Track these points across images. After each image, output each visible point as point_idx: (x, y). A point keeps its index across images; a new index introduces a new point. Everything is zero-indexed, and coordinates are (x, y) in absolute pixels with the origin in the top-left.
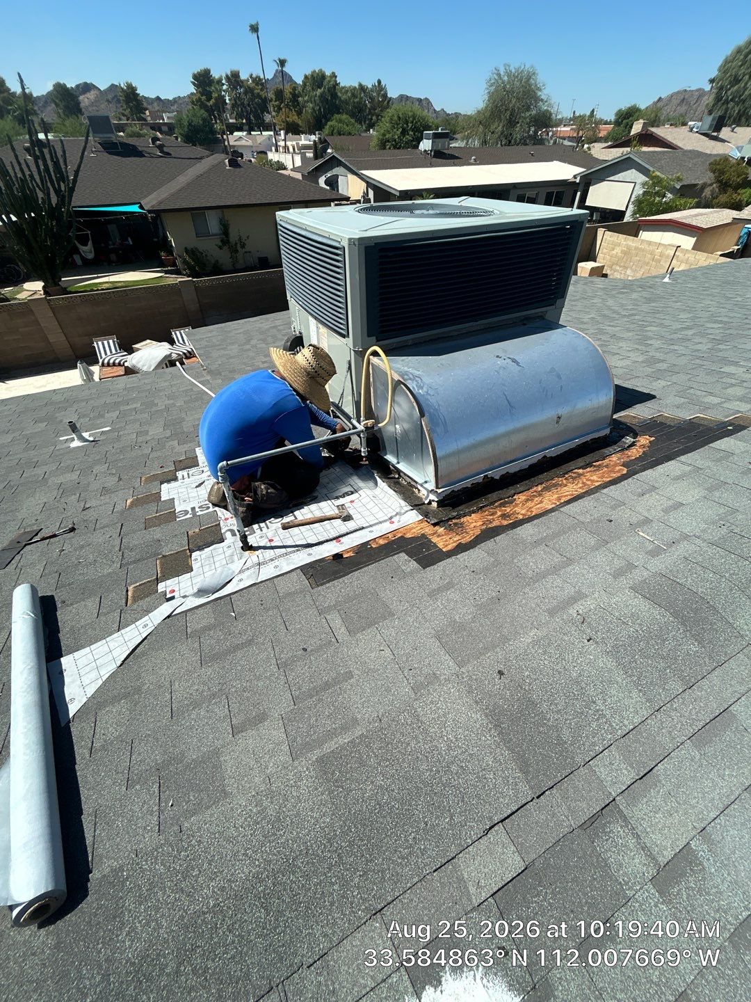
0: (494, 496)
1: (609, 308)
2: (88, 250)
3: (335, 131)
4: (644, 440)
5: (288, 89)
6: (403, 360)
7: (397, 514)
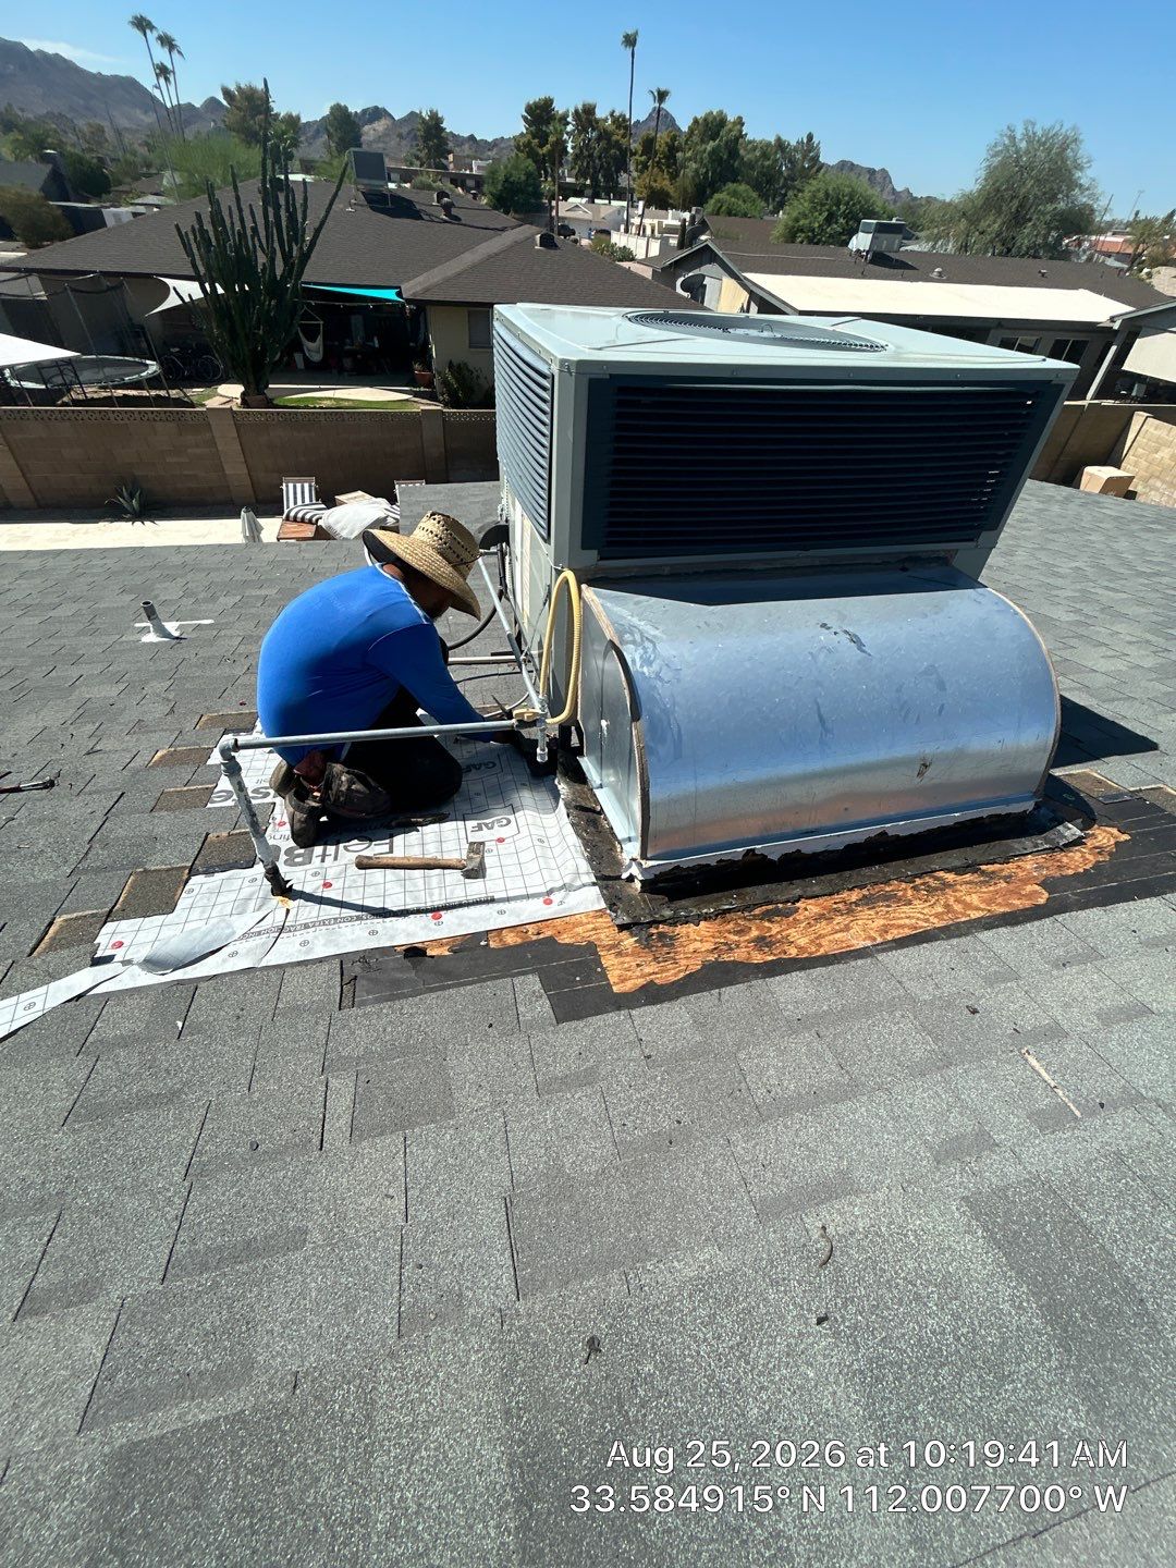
0: (757, 892)
1: (1116, 555)
2: (314, 349)
3: (724, 208)
4: (1106, 837)
5: (663, 137)
6: (637, 603)
7: (564, 887)
